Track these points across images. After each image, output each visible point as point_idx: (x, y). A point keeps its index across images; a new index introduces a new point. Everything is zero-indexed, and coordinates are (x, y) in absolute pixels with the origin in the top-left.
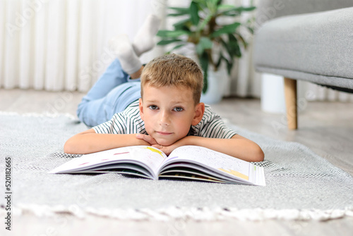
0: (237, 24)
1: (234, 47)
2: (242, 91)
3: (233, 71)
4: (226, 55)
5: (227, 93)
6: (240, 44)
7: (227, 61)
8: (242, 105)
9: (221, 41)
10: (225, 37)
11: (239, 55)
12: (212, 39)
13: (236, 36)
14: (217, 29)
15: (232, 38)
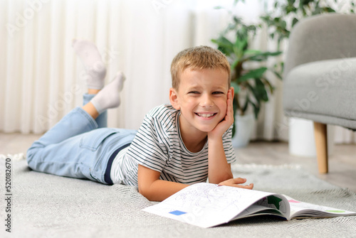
0: (264, 69)
1: (261, 91)
2: (269, 135)
3: (260, 115)
4: (253, 99)
5: (254, 137)
6: (267, 88)
7: (254, 105)
8: (270, 149)
9: (248, 85)
10: (252, 82)
11: (266, 100)
12: (239, 83)
13: (262, 80)
14: (243, 73)
15: (259, 82)
